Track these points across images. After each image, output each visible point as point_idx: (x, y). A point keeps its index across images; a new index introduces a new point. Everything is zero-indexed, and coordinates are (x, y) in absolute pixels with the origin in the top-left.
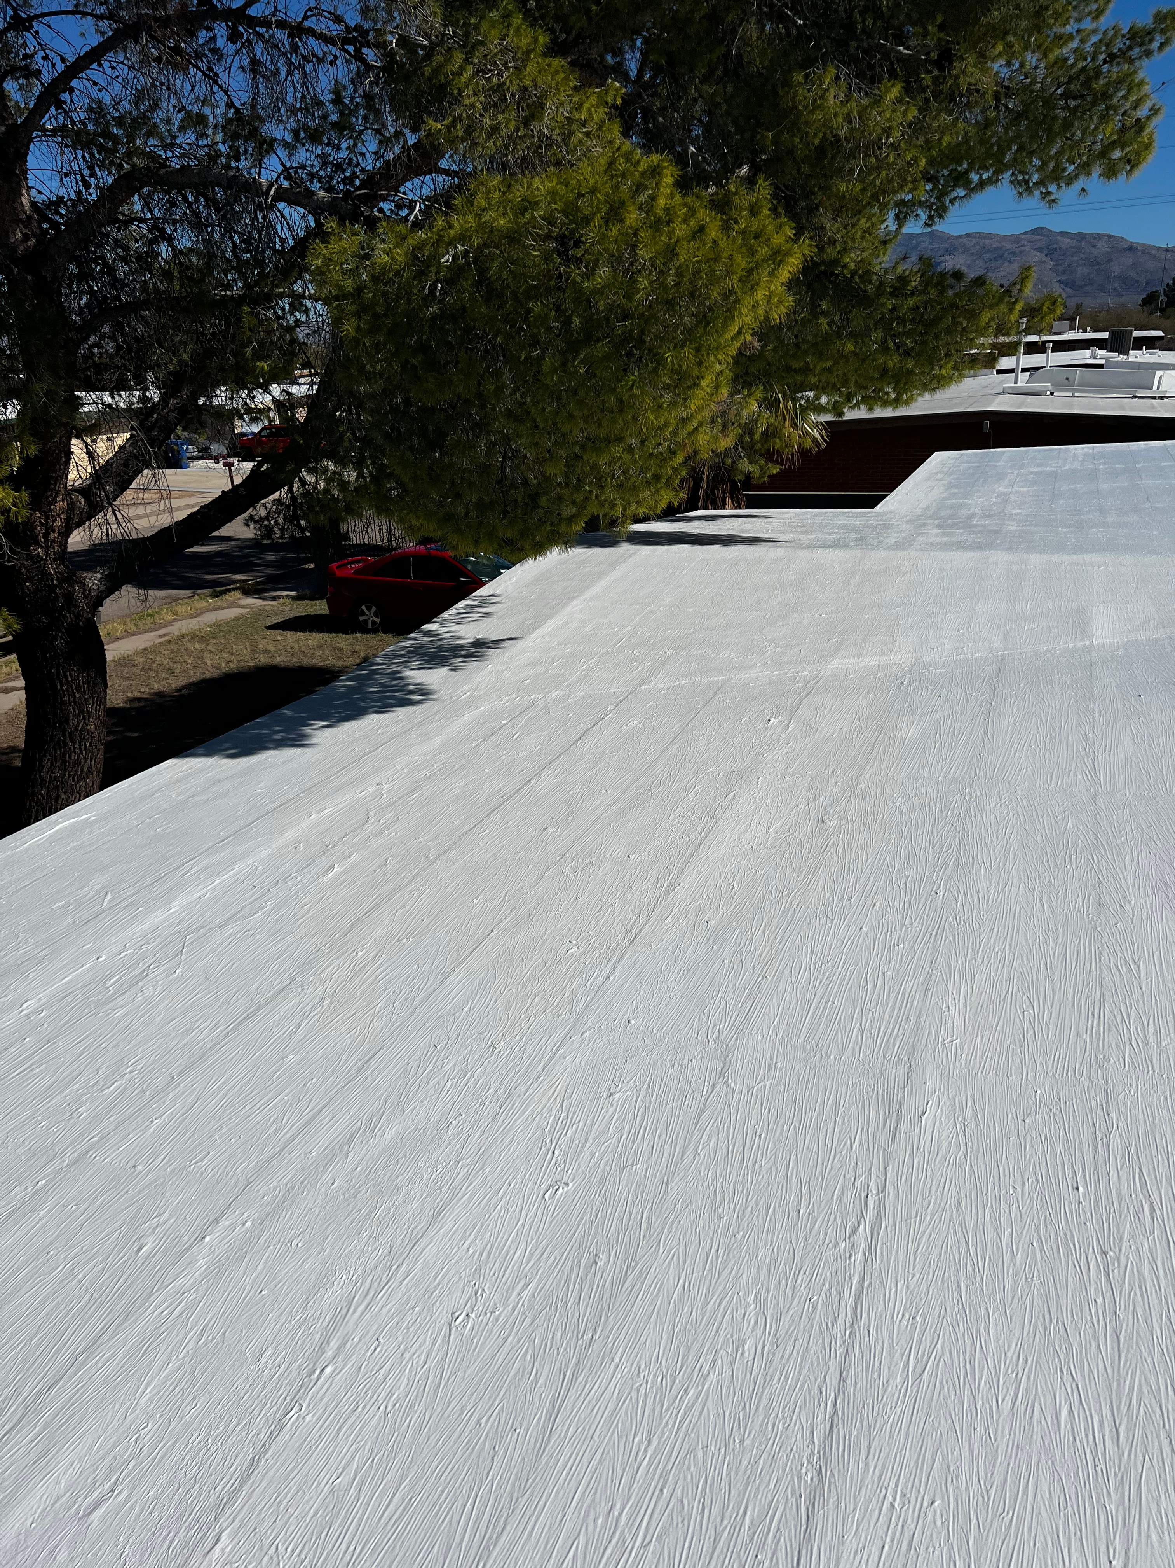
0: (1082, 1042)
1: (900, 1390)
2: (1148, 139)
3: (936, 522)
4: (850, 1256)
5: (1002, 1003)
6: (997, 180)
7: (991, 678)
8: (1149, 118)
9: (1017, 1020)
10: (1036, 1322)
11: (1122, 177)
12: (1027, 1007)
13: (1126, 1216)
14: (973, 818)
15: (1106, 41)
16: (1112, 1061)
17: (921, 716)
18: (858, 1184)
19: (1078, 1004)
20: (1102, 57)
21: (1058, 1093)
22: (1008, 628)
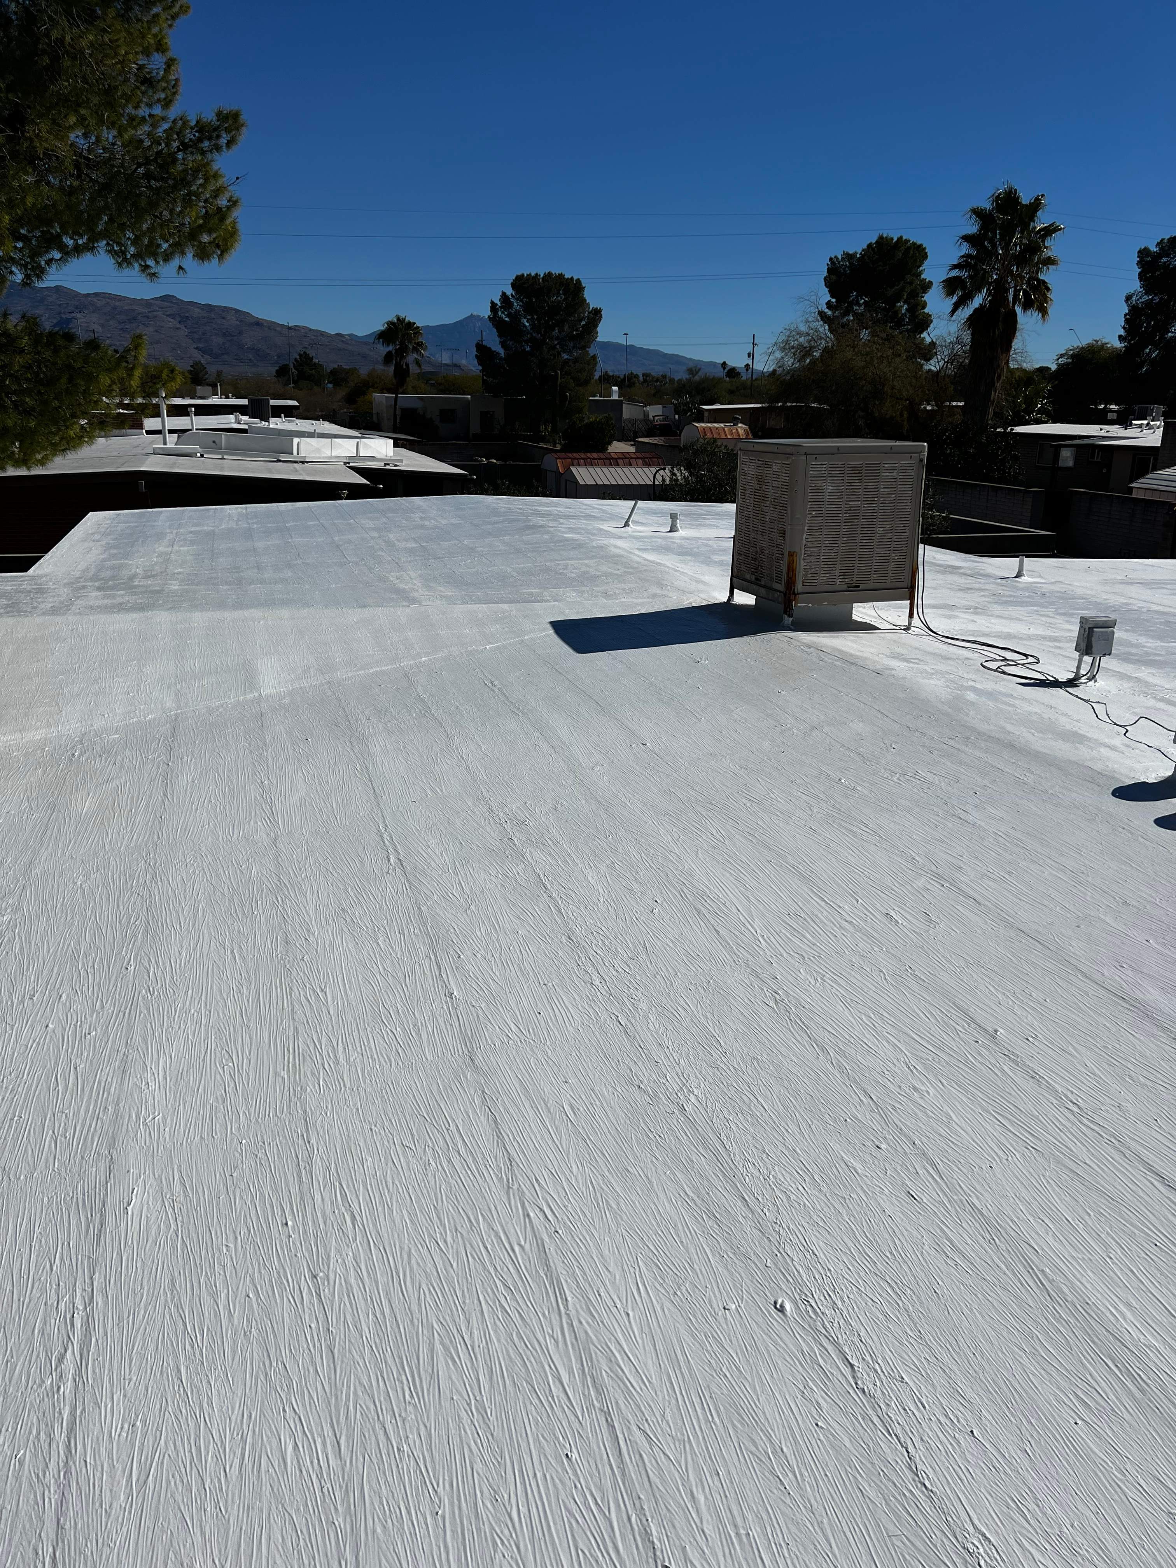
0: (280, 1079)
1: (125, 1508)
2: (232, 228)
3: (97, 584)
4: (59, 1388)
5: (201, 1064)
6: (93, 248)
7: (166, 738)
8: (229, 208)
9: (218, 1077)
10: (257, 1372)
11: (215, 261)
12: (227, 1060)
13: (331, 1233)
14: (159, 883)
15: (177, 129)
16: (309, 1090)
17: (96, 787)
18: (62, 1306)
19: (274, 1045)
20: (175, 144)
21: (262, 1137)
22: (178, 686)
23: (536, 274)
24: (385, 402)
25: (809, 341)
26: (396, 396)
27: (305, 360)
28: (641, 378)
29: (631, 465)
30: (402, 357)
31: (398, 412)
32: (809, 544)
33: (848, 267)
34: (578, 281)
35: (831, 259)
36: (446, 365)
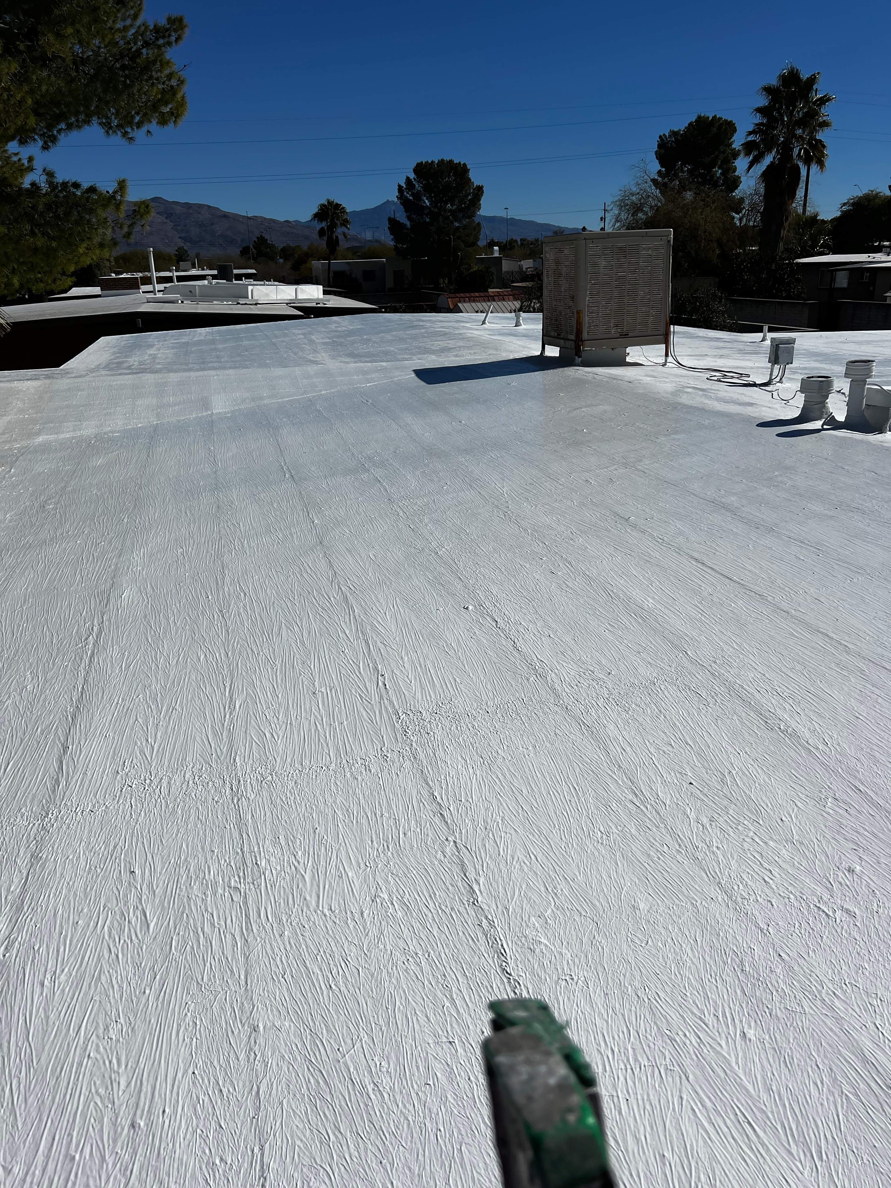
2: (182, 100)
4: (86, 646)
7: (150, 434)
8: (178, 86)
9: (174, 554)
11: (171, 125)
12: (179, 549)
14: (143, 490)
15: (141, 32)
17: (105, 455)
20: (140, 43)
22: (159, 410)
23: (432, 162)
24: (321, 268)
25: (640, 200)
26: (329, 262)
27: (261, 241)
28: (519, 243)
29: (504, 300)
30: (332, 232)
31: (331, 275)
32: (591, 305)
33: (674, 142)
34: (465, 165)
35: (660, 137)
36: (369, 240)
